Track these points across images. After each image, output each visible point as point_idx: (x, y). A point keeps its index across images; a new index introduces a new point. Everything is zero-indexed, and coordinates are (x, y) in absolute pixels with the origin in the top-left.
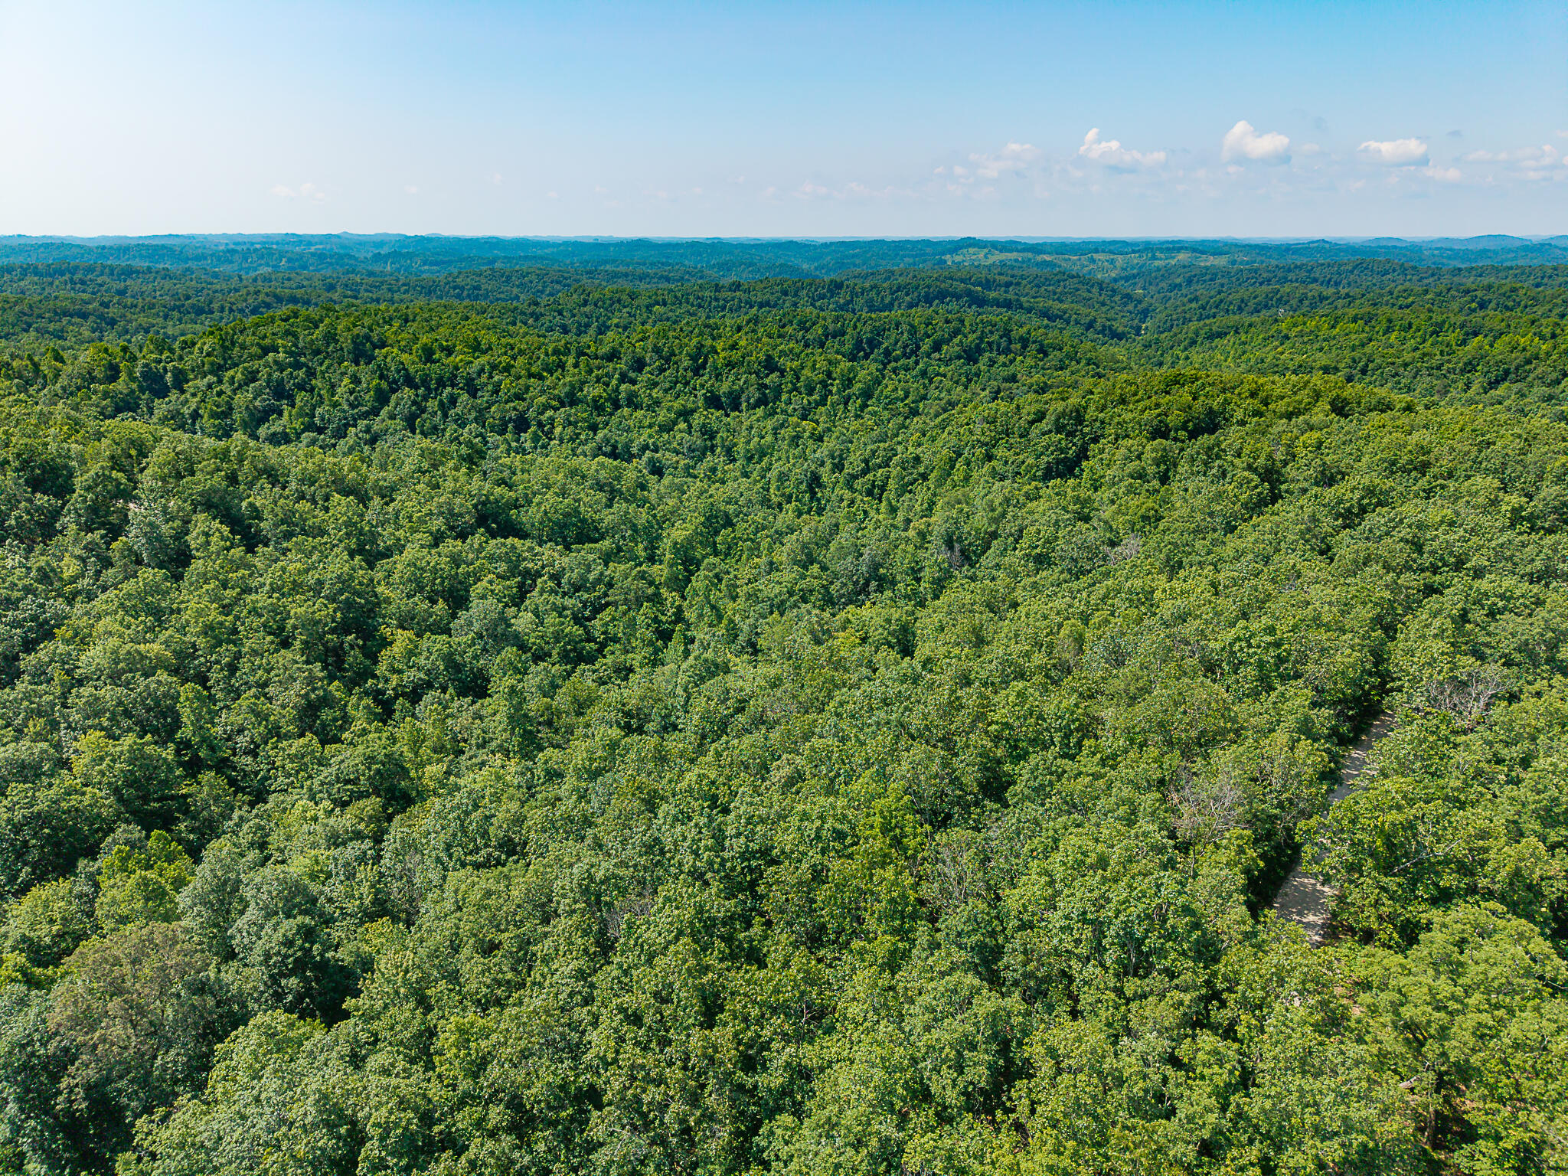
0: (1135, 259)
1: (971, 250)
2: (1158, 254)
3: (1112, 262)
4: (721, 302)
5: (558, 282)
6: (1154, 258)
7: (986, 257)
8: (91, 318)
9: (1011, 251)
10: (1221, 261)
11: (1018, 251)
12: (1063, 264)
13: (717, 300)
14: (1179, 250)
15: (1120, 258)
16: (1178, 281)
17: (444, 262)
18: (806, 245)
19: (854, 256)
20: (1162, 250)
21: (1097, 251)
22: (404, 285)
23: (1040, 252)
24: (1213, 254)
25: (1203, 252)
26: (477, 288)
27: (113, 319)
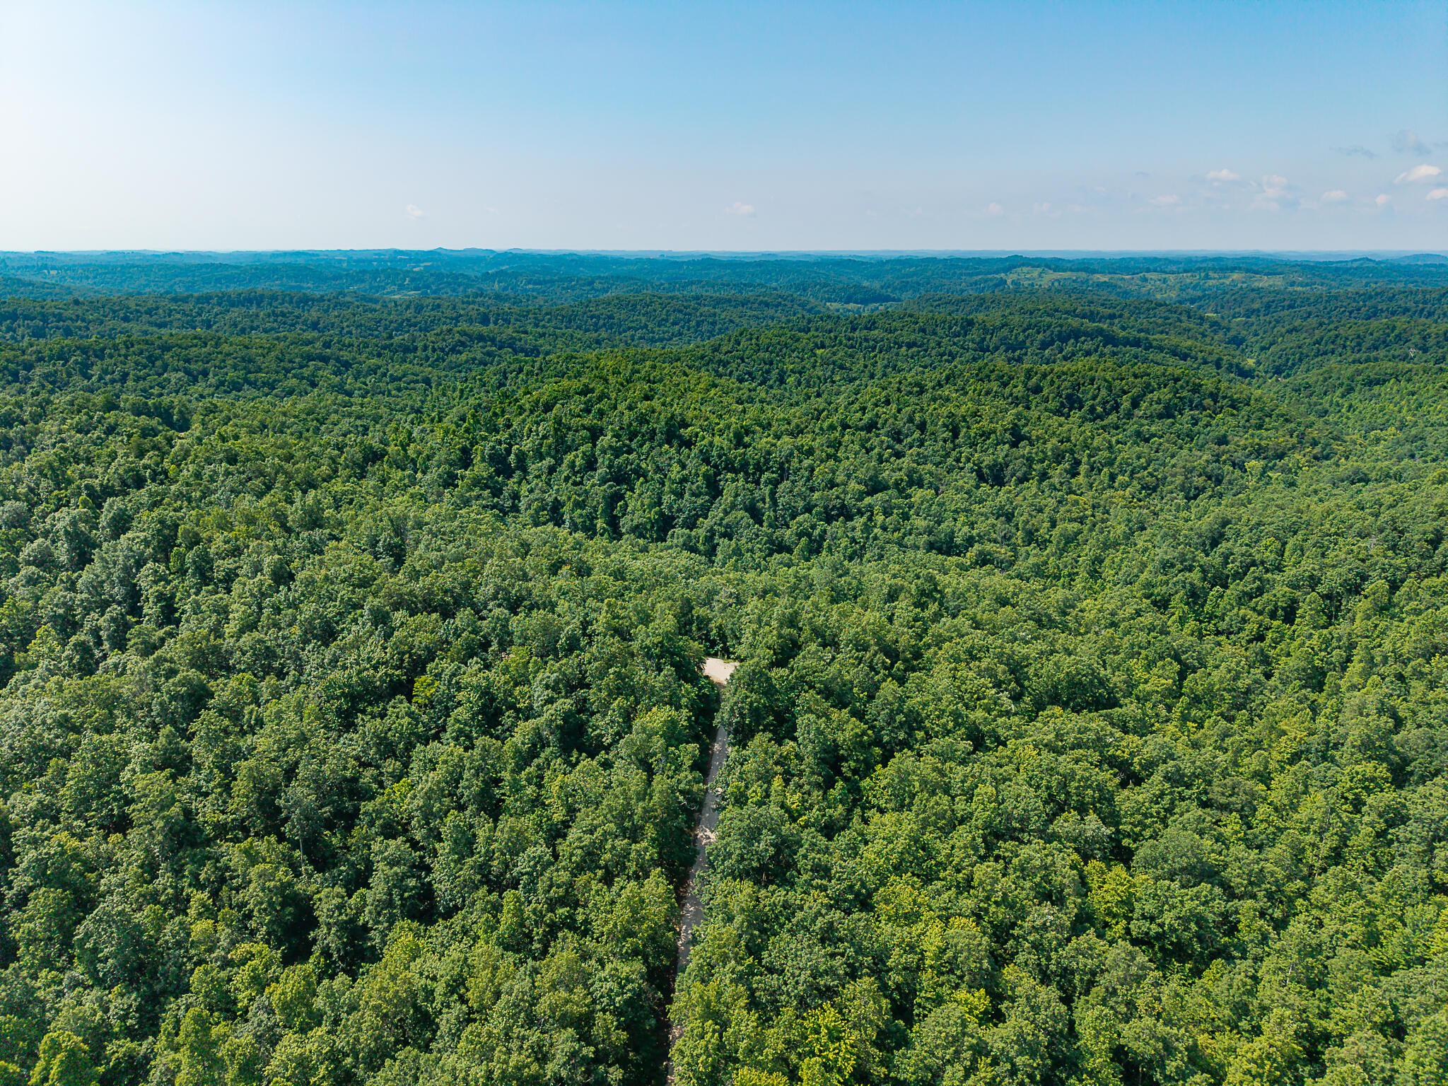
0: (1188, 278)
1: (1025, 269)
2: (1211, 274)
3: (1165, 281)
4: (872, 343)
5: (680, 311)
6: (1207, 277)
7: (1040, 275)
8: (332, 362)
9: (1065, 270)
10: (1278, 282)
11: (1072, 270)
12: (1119, 283)
13: (866, 340)
14: (1233, 269)
15: (1171, 277)
16: (1256, 306)
17: (546, 282)
18: (863, 263)
19: (914, 274)
20: (1214, 270)
21: (1148, 271)
22: (547, 314)
23: (1094, 272)
24: (1268, 274)
25: (1256, 272)
26: (611, 317)
27: (347, 361)
